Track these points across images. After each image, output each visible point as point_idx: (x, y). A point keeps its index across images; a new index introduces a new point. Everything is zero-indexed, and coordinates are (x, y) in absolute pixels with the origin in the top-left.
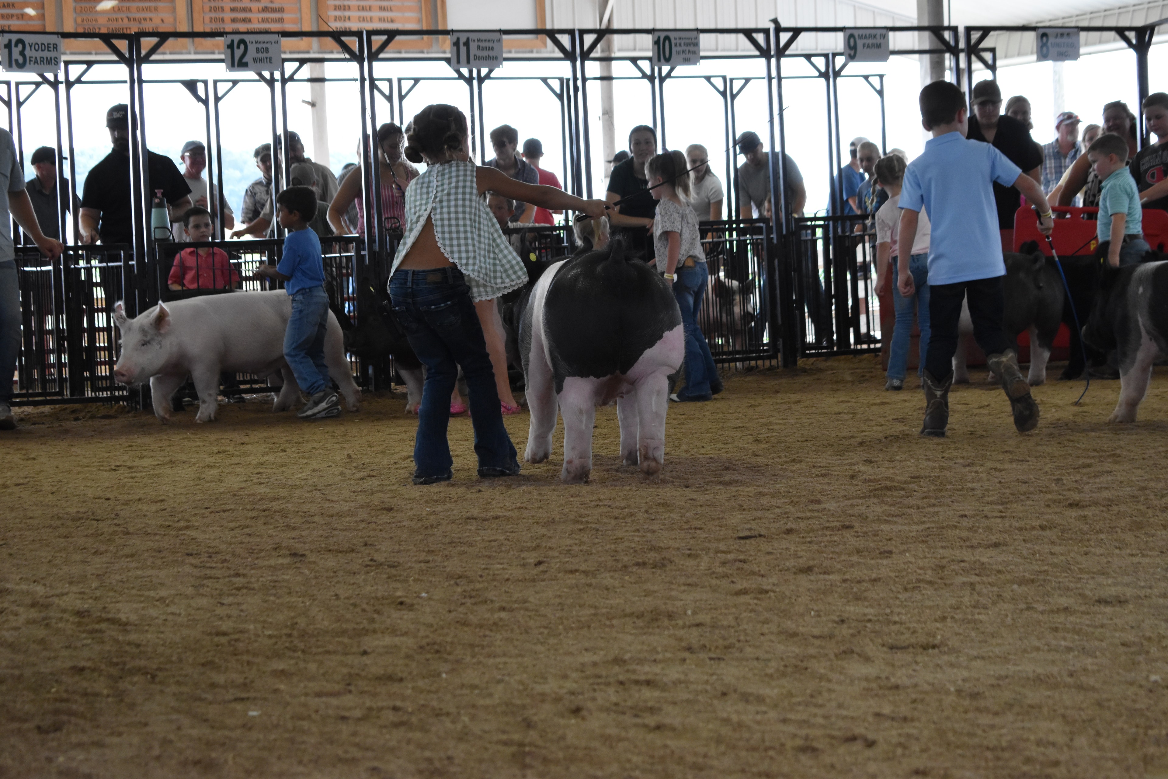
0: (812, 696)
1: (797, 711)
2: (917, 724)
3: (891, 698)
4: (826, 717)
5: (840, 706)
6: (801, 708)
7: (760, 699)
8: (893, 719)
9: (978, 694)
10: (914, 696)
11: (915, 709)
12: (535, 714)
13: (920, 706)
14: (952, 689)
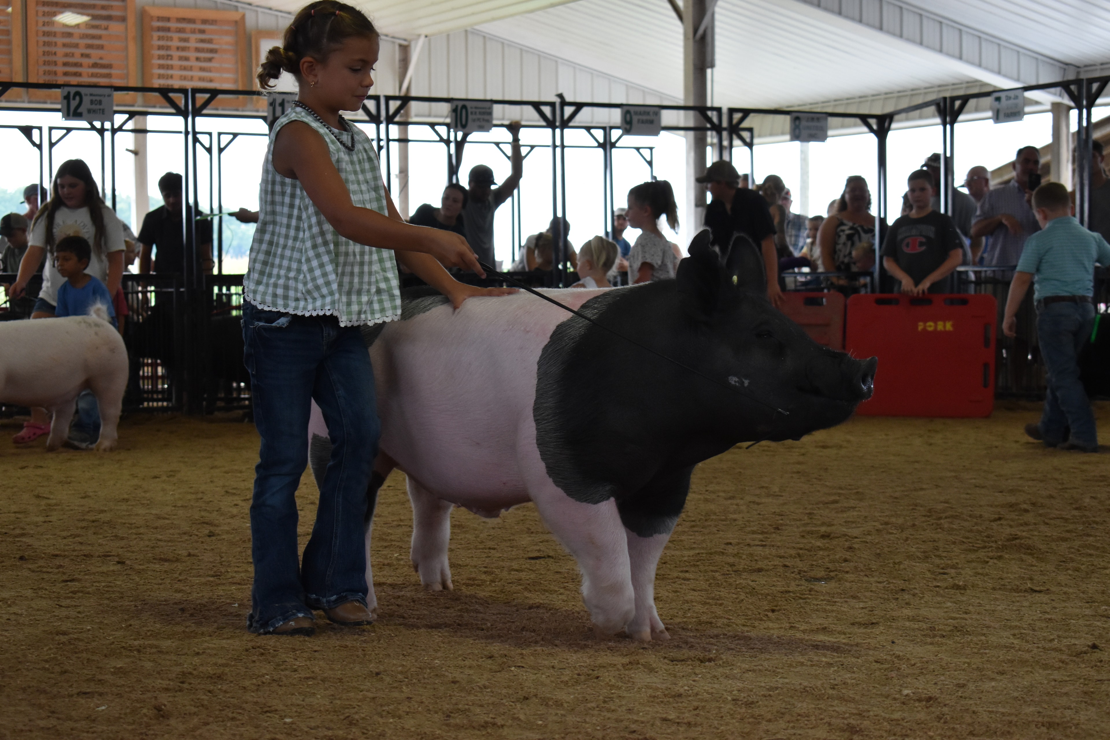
0: (605, 702)
1: (593, 715)
2: (699, 729)
3: (675, 705)
4: (617, 721)
5: (630, 711)
6: (596, 712)
7: (559, 704)
8: (678, 723)
9: (752, 703)
10: (696, 704)
11: (697, 715)
12: (356, 713)
13: (702, 713)
14: (729, 698)
